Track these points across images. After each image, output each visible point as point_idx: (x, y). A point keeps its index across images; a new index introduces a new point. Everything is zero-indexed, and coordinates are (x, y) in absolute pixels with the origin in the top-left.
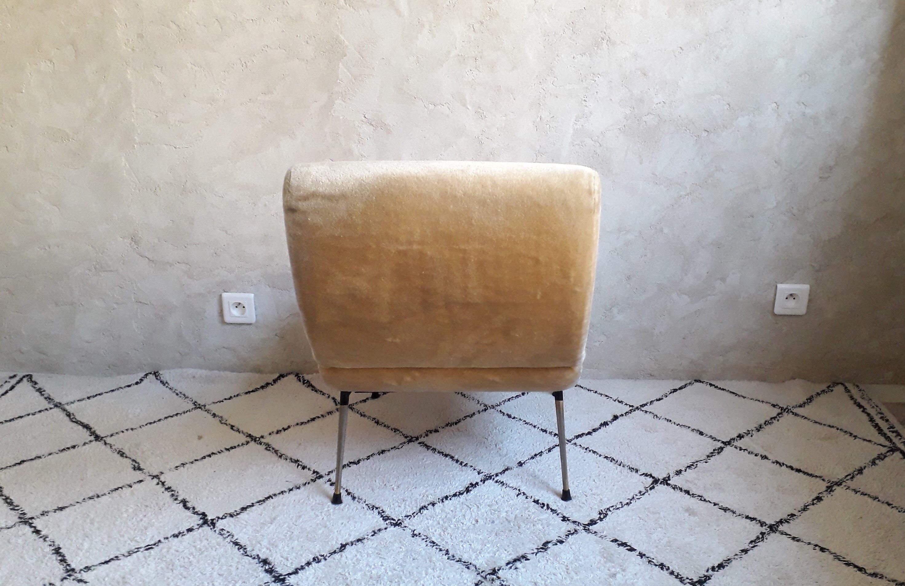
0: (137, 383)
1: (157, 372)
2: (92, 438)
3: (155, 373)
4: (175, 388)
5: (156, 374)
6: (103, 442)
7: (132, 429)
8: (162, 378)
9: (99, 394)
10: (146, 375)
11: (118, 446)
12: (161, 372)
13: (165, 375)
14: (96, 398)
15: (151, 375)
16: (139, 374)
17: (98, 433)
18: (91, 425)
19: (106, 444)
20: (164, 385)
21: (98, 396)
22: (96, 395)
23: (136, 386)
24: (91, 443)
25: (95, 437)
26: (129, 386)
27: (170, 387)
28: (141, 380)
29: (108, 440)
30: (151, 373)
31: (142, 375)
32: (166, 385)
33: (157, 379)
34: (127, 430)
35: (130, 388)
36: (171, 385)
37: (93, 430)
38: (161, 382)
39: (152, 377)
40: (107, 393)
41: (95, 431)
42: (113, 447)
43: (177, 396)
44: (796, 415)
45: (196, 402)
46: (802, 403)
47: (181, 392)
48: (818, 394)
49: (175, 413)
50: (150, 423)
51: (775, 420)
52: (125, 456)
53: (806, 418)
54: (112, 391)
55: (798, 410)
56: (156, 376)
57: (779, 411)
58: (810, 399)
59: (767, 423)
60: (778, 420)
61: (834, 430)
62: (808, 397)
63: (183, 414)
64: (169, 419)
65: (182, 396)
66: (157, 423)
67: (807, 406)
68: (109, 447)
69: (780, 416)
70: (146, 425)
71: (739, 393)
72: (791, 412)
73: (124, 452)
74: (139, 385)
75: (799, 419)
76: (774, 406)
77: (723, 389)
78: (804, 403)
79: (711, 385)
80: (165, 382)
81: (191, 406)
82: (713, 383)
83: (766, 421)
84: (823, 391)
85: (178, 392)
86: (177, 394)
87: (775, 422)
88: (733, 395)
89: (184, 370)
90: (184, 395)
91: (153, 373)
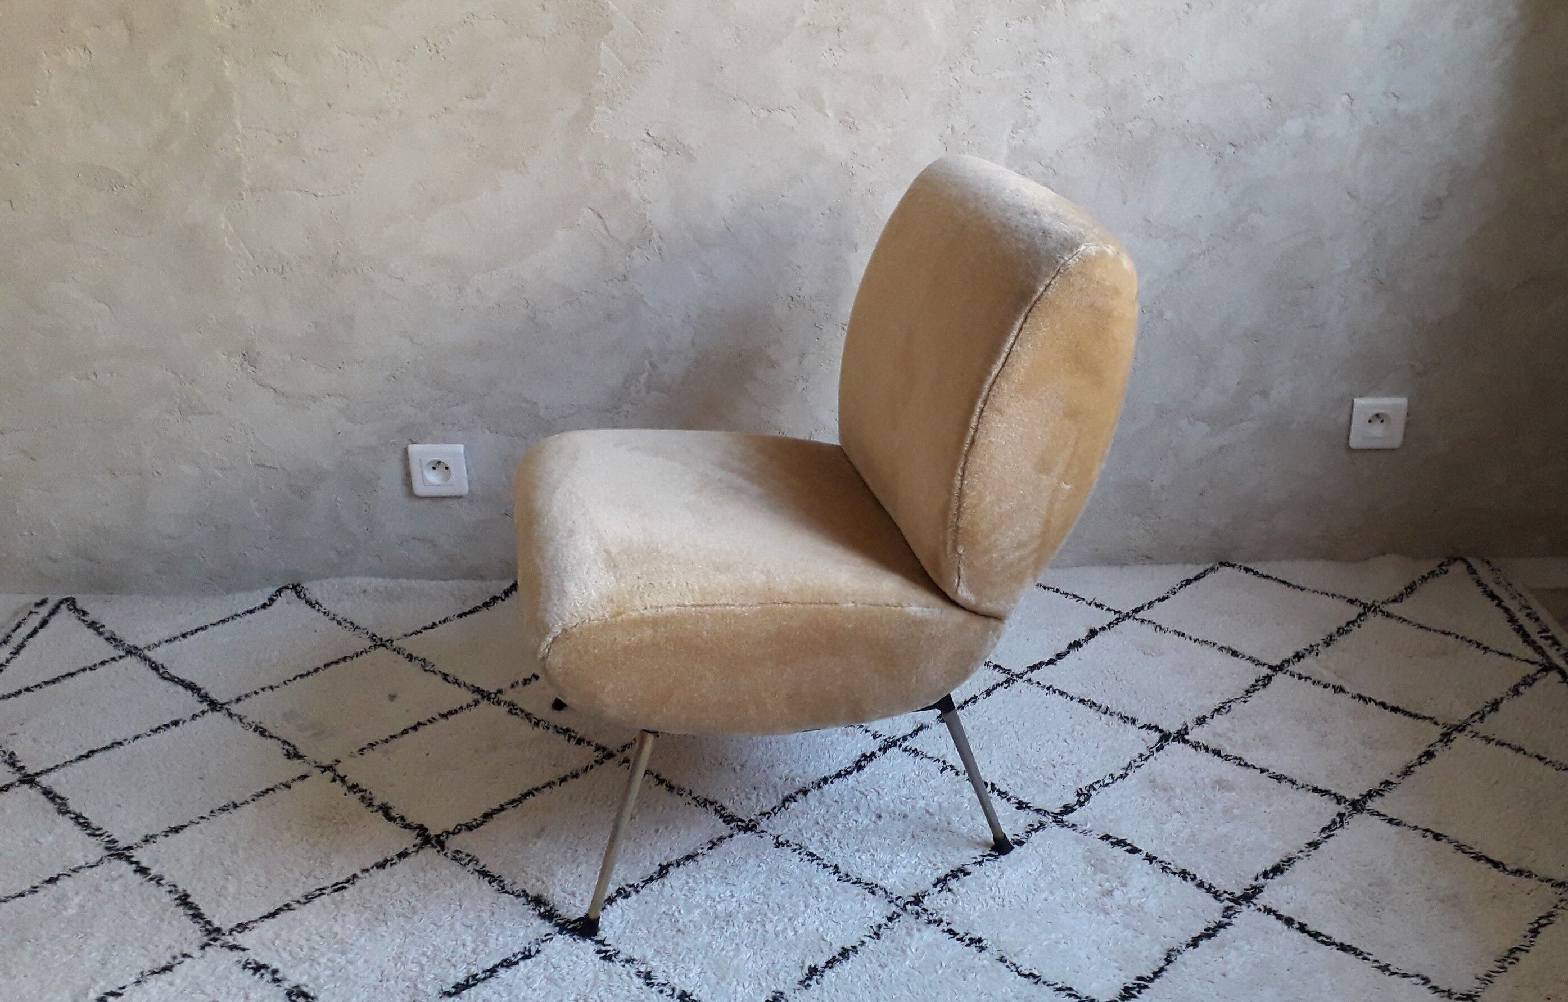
0: (264, 606)
1: (299, 585)
2: (205, 706)
3: (294, 587)
4: (332, 612)
5: (297, 589)
6: (224, 712)
7: (272, 688)
8: (308, 596)
9: (202, 628)
10: (280, 591)
11: (253, 718)
12: (305, 585)
13: (314, 590)
14: (196, 635)
15: (289, 591)
16: (266, 590)
17: (213, 696)
18: (200, 685)
19: (230, 715)
20: (314, 607)
21: (200, 632)
22: (196, 630)
23: (264, 611)
24: (205, 715)
25: (208, 705)
26: (251, 612)
27: (323, 610)
28: (272, 600)
29: (234, 708)
30: (287, 588)
31: (271, 590)
32: (317, 606)
33: (299, 597)
34: (263, 689)
35: (253, 615)
36: (326, 606)
37: (202, 692)
38: (307, 602)
39: (289, 594)
40: (214, 625)
41: (207, 694)
42: (244, 721)
43: (340, 627)
44: (1389, 615)
45: (374, 635)
46: (1397, 594)
47: (345, 618)
48: (1424, 579)
49: (341, 656)
50: (302, 676)
51: (1354, 625)
52: (267, 734)
53: (1404, 620)
54: (224, 621)
55: (1392, 608)
56: (298, 593)
57: (1361, 610)
58: (1411, 588)
59: (1341, 631)
60: (1359, 626)
61: (1451, 639)
62: (1407, 584)
63: (355, 658)
64: (333, 667)
65: (349, 626)
66: (314, 674)
67: (1405, 600)
68: (237, 720)
69: (1362, 618)
70: (295, 679)
71: (1294, 583)
72: (1381, 611)
73: (265, 727)
74: (269, 609)
75: (1393, 622)
76: (1352, 602)
77: (1267, 577)
78: (1402, 595)
79: (1247, 570)
80: (314, 602)
81: (368, 643)
82: (1249, 566)
83: (1339, 629)
84: (1432, 573)
85: (339, 619)
86: (339, 623)
87: (1355, 628)
88: (1284, 586)
89: (347, 579)
90: (352, 624)
91: (291, 587)
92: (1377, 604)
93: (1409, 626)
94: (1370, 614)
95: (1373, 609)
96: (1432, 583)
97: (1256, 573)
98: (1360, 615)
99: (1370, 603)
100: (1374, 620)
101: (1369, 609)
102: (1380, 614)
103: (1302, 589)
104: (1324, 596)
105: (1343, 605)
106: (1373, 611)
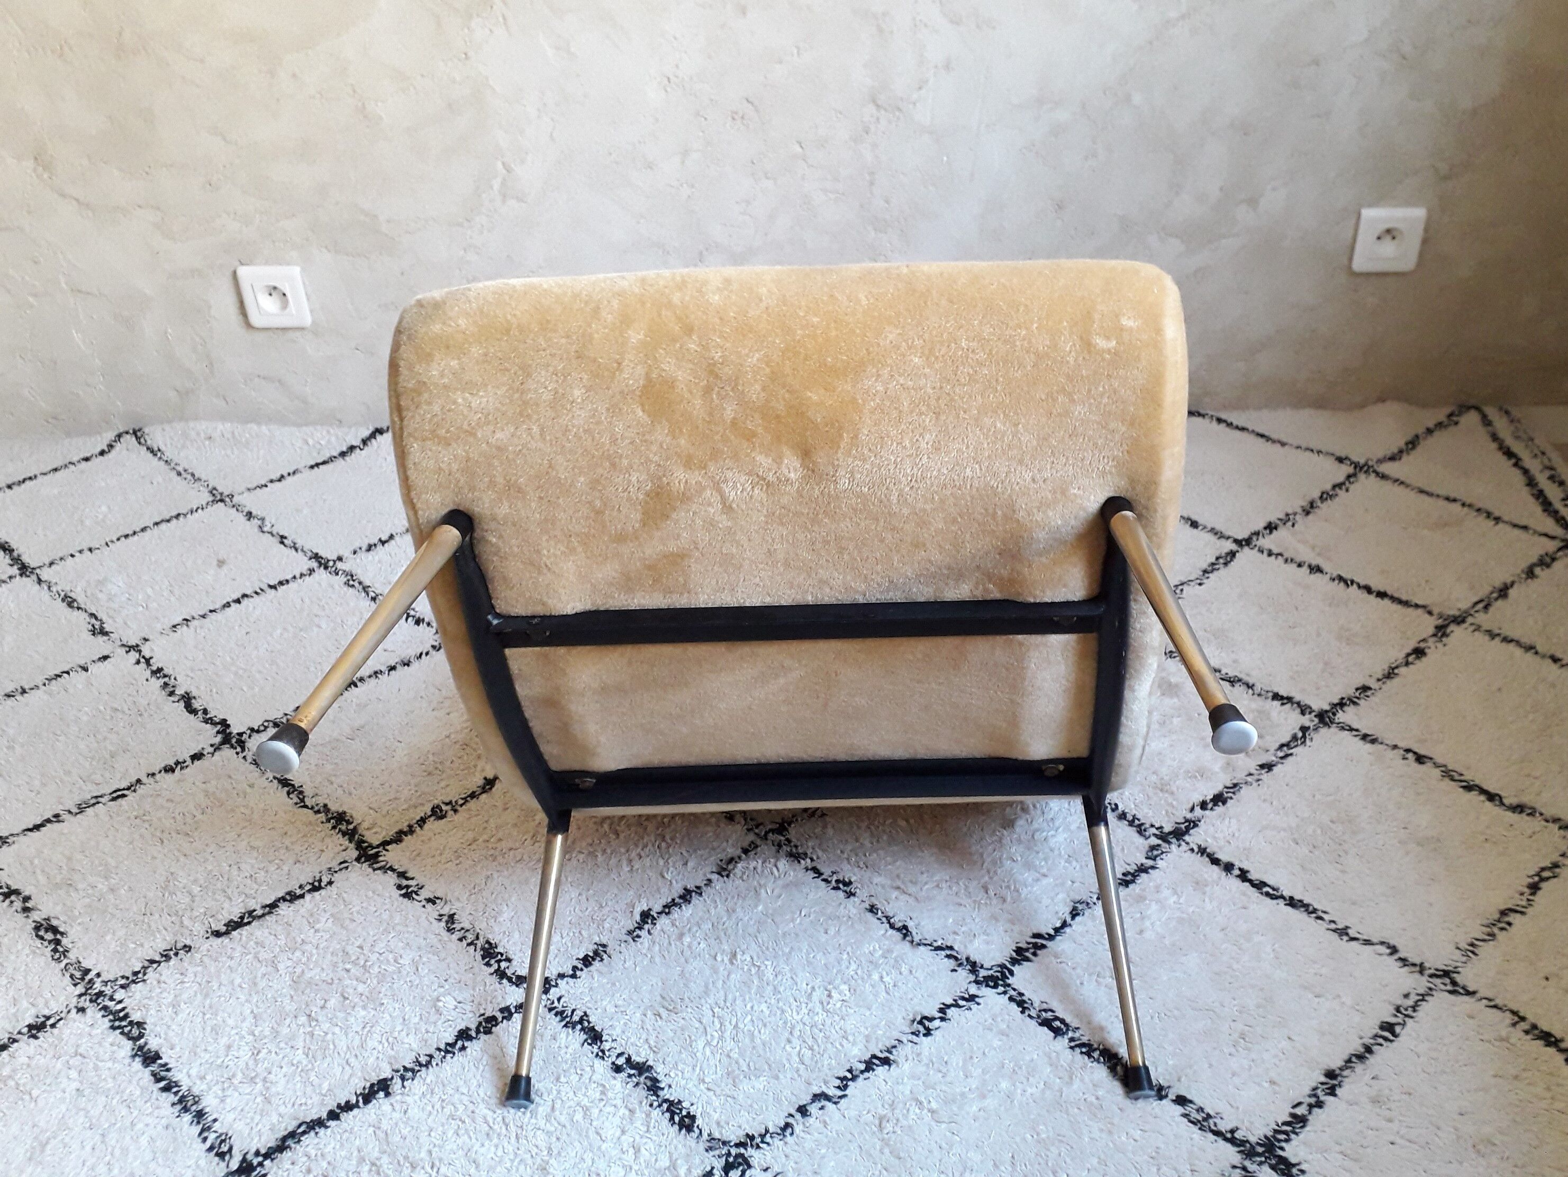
0: (102, 453)
1: (140, 430)
2: (15, 570)
3: (135, 433)
4: (176, 460)
5: (137, 434)
6: (34, 577)
7: (90, 550)
8: (149, 442)
9: (30, 478)
10: (119, 436)
11: (63, 586)
12: (146, 430)
13: (156, 437)
14: (23, 486)
15: (128, 436)
16: (104, 435)
17: (26, 559)
18: (14, 545)
19: (40, 581)
20: (156, 455)
21: (27, 482)
22: (24, 481)
23: (101, 457)
24: (13, 580)
25: (19, 569)
26: (87, 459)
27: (165, 459)
28: (111, 446)
29: (45, 574)
30: (127, 433)
31: (111, 435)
32: (159, 454)
33: (140, 443)
34: (81, 552)
35: (89, 463)
36: (168, 455)
37: (15, 554)
38: (148, 449)
39: (130, 440)
40: (45, 474)
41: (19, 556)
42: (54, 589)
43: (179, 478)
44: (1384, 477)
45: (215, 489)
46: (1396, 451)
47: (187, 467)
48: (1429, 431)
49: (174, 513)
50: (126, 536)
51: (1340, 488)
52: (75, 605)
53: (1402, 483)
54: (56, 470)
55: (1387, 468)
56: (137, 438)
57: (1351, 470)
58: (1413, 444)
59: (1325, 496)
60: (1347, 490)
61: (1456, 507)
62: (1409, 437)
63: (189, 516)
64: (164, 526)
65: (189, 477)
66: (141, 534)
67: (1405, 458)
68: (46, 588)
69: (1352, 480)
70: (118, 539)
71: (1274, 436)
72: (1375, 471)
73: (74, 597)
74: (106, 457)
75: (1387, 486)
76: (1340, 460)
77: (1243, 429)
78: (1401, 452)
79: (1220, 420)
80: (156, 449)
81: (206, 497)
82: (1223, 416)
83: (1323, 493)
84: (1440, 425)
85: (180, 469)
86: (179, 474)
87: (1341, 493)
88: (1261, 441)
89: (191, 424)
90: (193, 475)
91: (131, 431)
92: (1370, 463)
93: (1407, 491)
94: (1362, 476)
95: (1366, 468)
96: (1440, 437)
97: (1230, 425)
98: (1349, 477)
99: (1362, 461)
100: (1366, 483)
101: (1361, 468)
102: (1373, 475)
103: (1283, 444)
104: (1308, 453)
105: (1329, 464)
106: (1366, 472)
